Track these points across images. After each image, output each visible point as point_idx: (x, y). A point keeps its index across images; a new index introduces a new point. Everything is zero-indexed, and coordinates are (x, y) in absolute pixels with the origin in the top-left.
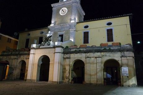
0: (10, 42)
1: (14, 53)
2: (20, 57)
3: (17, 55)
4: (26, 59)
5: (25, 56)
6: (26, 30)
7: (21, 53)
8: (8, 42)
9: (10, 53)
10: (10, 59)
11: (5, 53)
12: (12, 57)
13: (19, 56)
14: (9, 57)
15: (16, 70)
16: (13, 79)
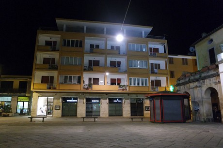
0: (187, 64)
1: (192, 78)
2: (204, 82)
3: (197, 80)
4: (216, 83)
5: (211, 79)
6: (204, 35)
7: (203, 75)
8: (183, 64)
9: (187, 79)
10: (189, 89)
11: (181, 81)
12: (192, 85)
13: (201, 81)
14: (188, 85)
15: (203, 105)
16: (203, 120)
